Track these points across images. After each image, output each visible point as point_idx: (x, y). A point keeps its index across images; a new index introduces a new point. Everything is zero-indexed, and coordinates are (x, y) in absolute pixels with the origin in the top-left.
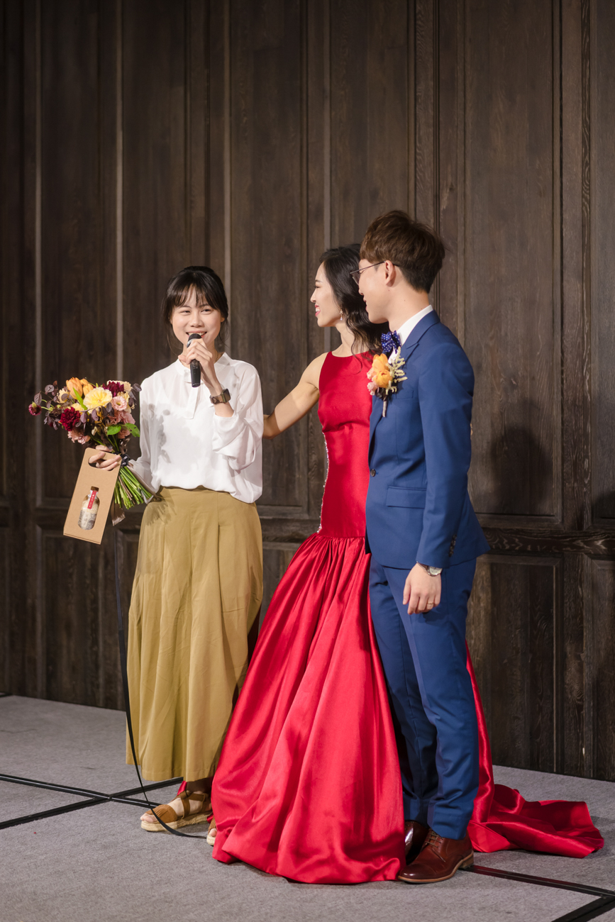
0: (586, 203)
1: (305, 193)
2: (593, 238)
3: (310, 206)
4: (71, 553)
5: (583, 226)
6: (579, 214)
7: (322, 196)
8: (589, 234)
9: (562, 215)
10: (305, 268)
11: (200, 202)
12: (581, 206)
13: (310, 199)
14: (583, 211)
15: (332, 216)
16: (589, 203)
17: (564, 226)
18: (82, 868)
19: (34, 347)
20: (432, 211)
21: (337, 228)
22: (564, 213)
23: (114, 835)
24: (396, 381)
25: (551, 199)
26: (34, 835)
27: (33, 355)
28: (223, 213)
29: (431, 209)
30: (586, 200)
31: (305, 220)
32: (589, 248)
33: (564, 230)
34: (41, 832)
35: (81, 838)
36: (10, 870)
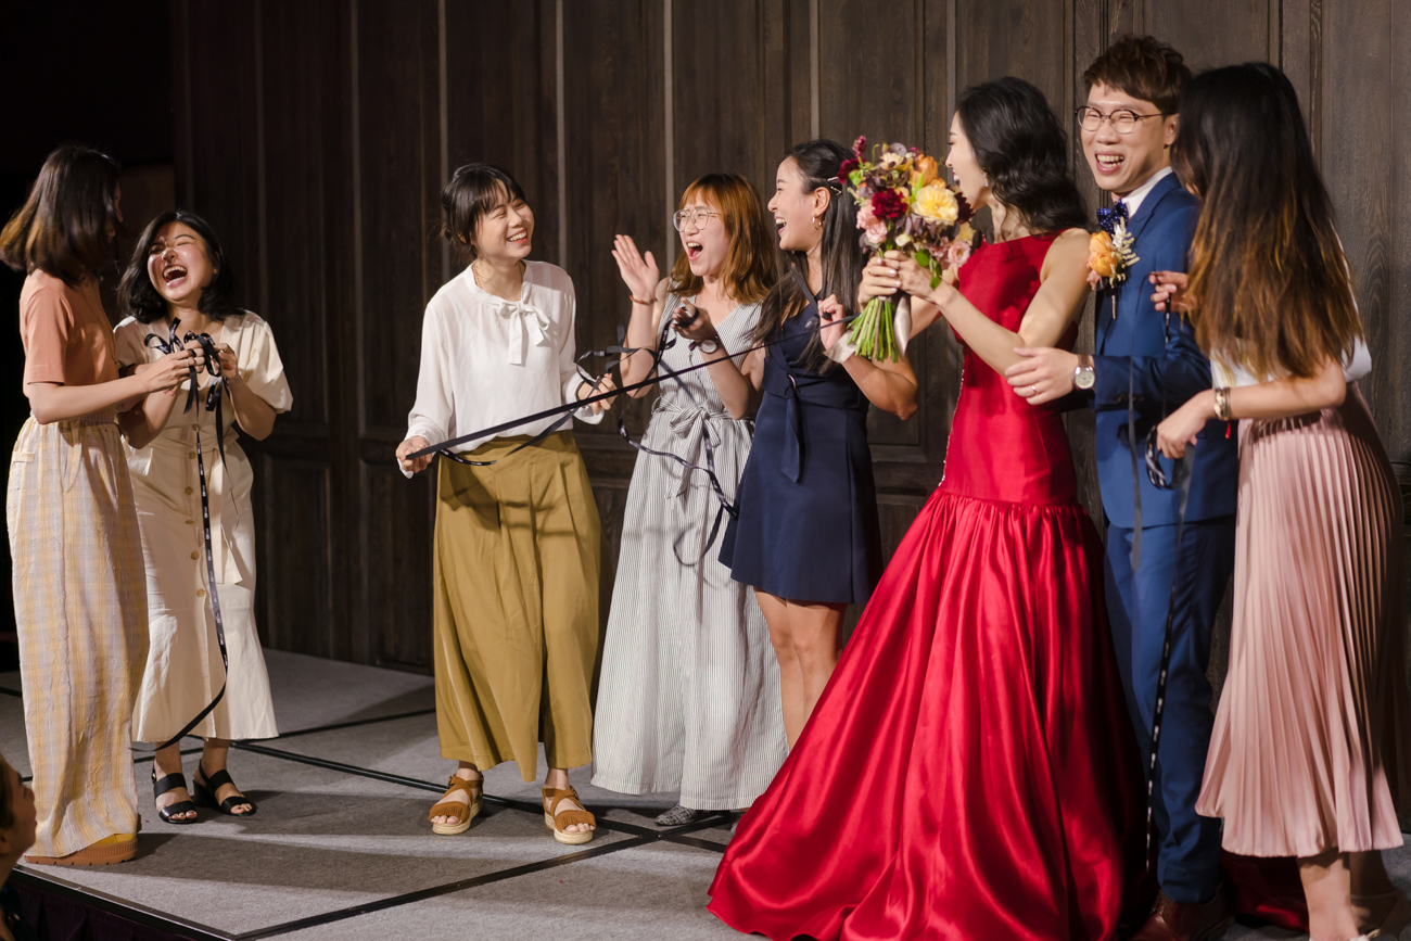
0: (1316, 20)
1: (920, 13)
2: (1325, 70)
3: (927, 33)
4: (609, 507)
5: (1312, 53)
6: (1305, 35)
7: (945, 18)
8: (1320, 65)
9: (1281, 37)
10: (921, 118)
11: (776, 30)
12: (1308, 25)
13: (928, 23)
14: (1311, 32)
15: (958, 45)
16: (1321, 20)
17: (1283, 53)
18: (622, 931)
19: (557, 231)
20: (1098, 36)
21: (965, 62)
22: (1284, 35)
23: (665, 886)
24: (1123, 266)
25: (1266, 15)
26: (560, 884)
27: (556, 242)
28: (808, 44)
29: (1096, 32)
30: (1316, 16)
31: (920, 52)
32: (1320, 85)
33: (1284, 59)
34: (570, 881)
35: (622, 890)
36: (528, 931)
